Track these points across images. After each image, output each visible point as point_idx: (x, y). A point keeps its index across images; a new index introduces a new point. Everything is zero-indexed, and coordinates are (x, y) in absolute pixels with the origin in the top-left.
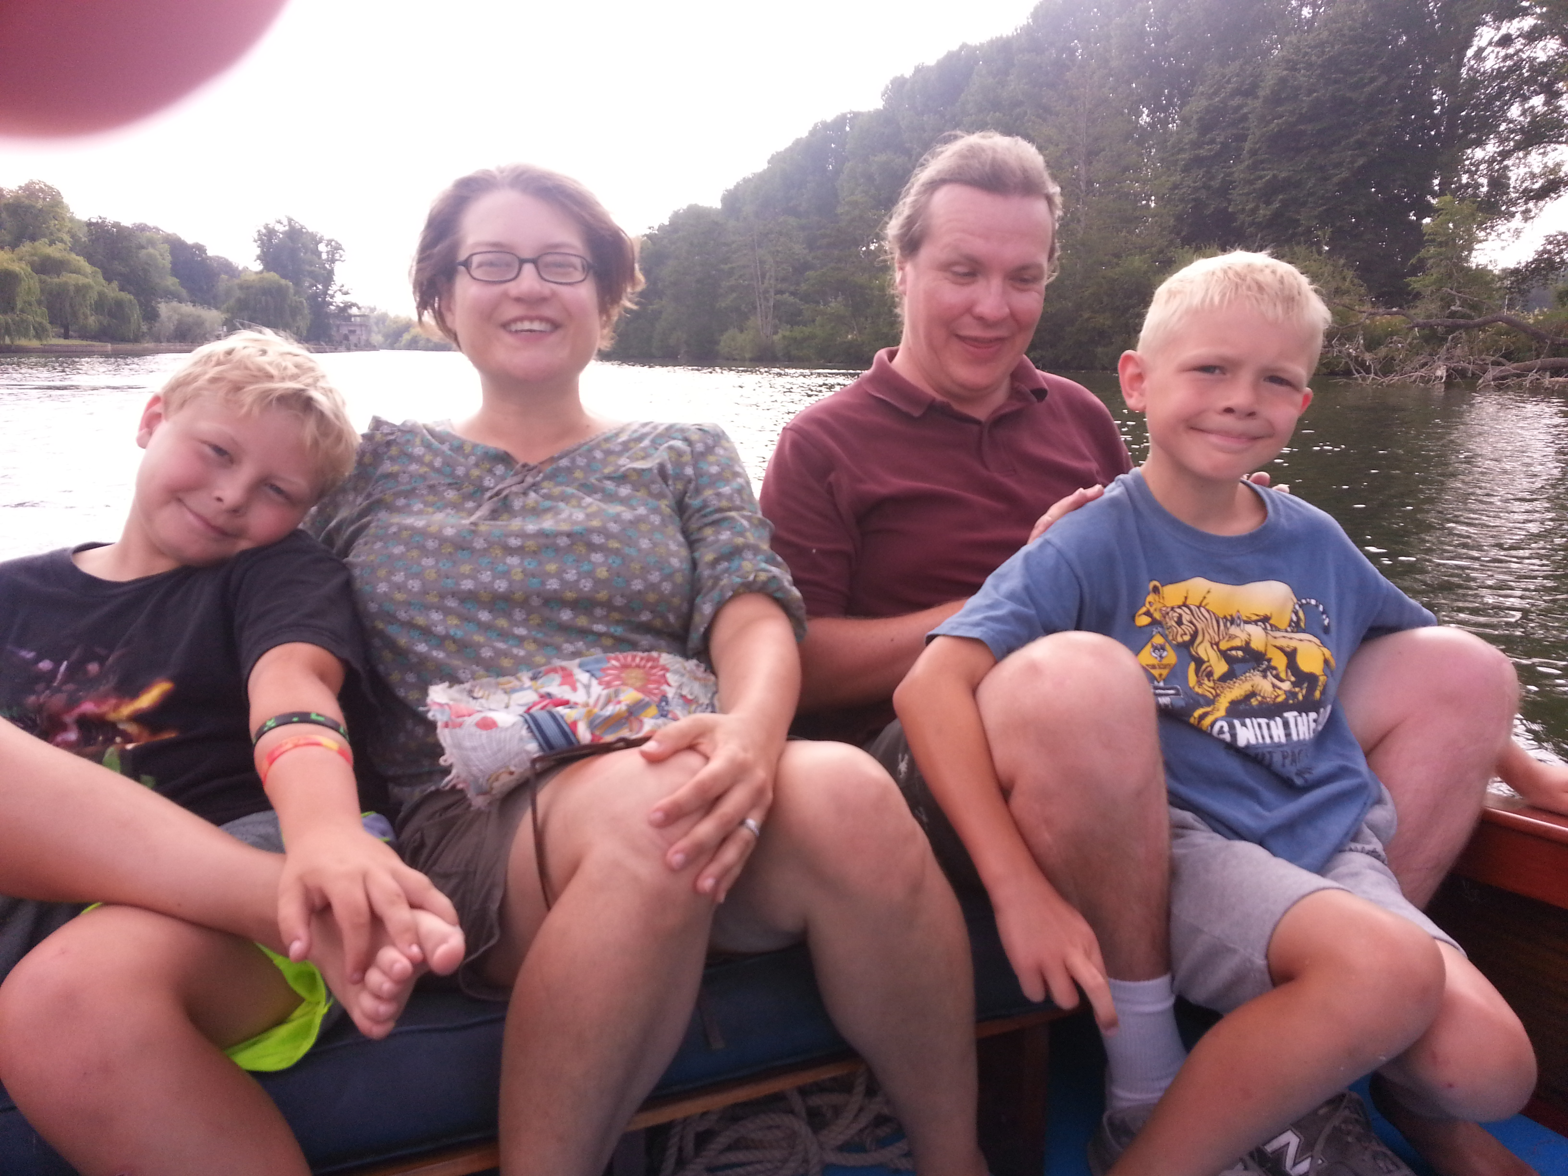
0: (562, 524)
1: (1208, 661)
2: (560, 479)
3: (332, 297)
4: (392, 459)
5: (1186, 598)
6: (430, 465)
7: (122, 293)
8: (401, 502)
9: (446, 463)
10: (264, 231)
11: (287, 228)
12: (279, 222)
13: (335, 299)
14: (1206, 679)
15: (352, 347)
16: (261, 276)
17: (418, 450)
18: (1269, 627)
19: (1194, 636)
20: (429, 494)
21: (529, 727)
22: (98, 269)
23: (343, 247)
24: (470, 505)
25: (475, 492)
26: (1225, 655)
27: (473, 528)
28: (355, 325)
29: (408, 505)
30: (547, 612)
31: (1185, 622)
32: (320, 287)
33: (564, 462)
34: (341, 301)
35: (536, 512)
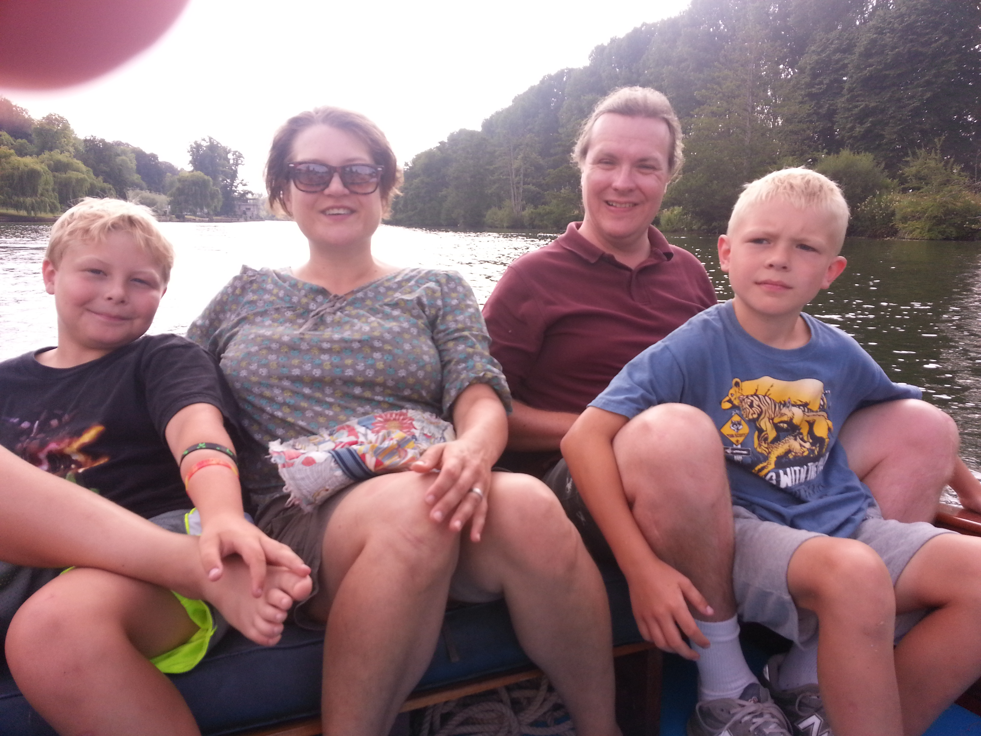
0: (356, 334)
1: (766, 431)
2: (357, 305)
3: (236, 187)
4: (254, 292)
5: (757, 390)
6: (277, 295)
7: (105, 184)
8: (259, 319)
9: (286, 295)
10: (194, 145)
11: (209, 144)
12: (204, 140)
13: (238, 189)
14: (763, 442)
15: (249, 218)
16: (192, 174)
17: (270, 286)
18: (806, 410)
19: (759, 415)
20: (275, 313)
21: (335, 460)
22: (90, 169)
23: (243, 156)
24: (300, 321)
25: (304, 313)
26: (776, 427)
27: (301, 336)
28: (250, 205)
29: (263, 321)
30: (345, 389)
31: (755, 405)
32: (229, 181)
33: (360, 295)
34: (242, 189)
35: (339, 324)
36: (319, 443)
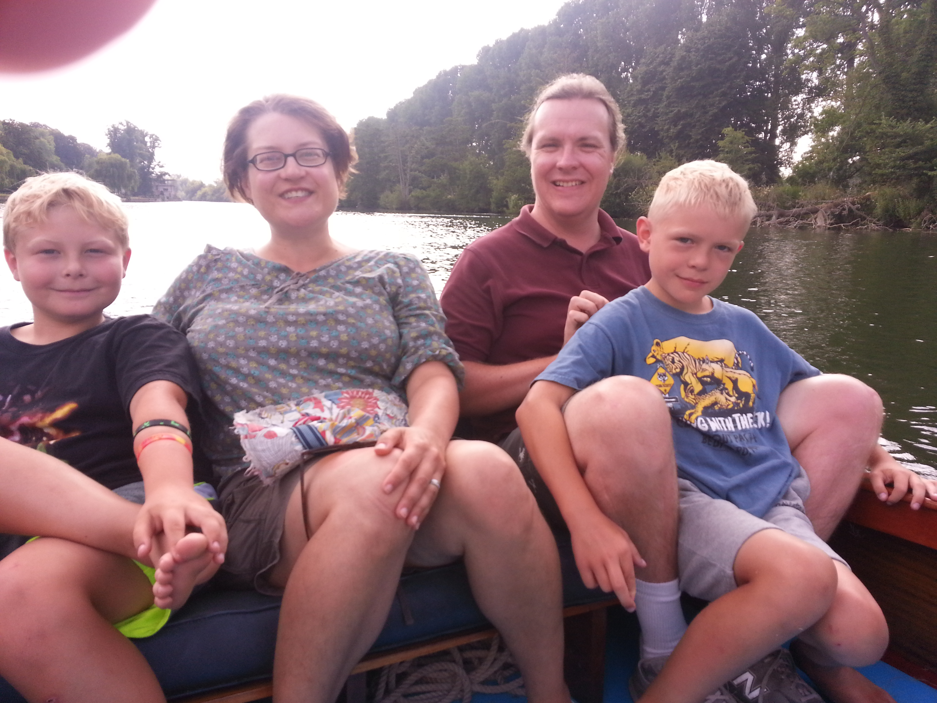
0: (321, 307)
1: (691, 384)
2: (319, 283)
3: (153, 169)
4: (218, 270)
5: (675, 348)
6: (241, 273)
7: (25, 166)
8: (224, 296)
9: (251, 272)
10: (112, 129)
11: (126, 127)
12: (121, 124)
13: (155, 170)
14: (690, 394)
15: (166, 199)
16: (109, 156)
17: (234, 265)
18: (724, 366)
19: (682, 369)
20: (240, 291)
21: (297, 436)
22: (10, 151)
23: (160, 139)
24: (265, 297)
25: (268, 289)
26: (700, 380)
27: (267, 310)
28: (168, 186)
29: (228, 298)
30: (310, 361)
31: (676, 361)
32: (146, 163)
33: (323, 273)
34: (159, 171)
35: (305, 300)
36: (286, 412)
